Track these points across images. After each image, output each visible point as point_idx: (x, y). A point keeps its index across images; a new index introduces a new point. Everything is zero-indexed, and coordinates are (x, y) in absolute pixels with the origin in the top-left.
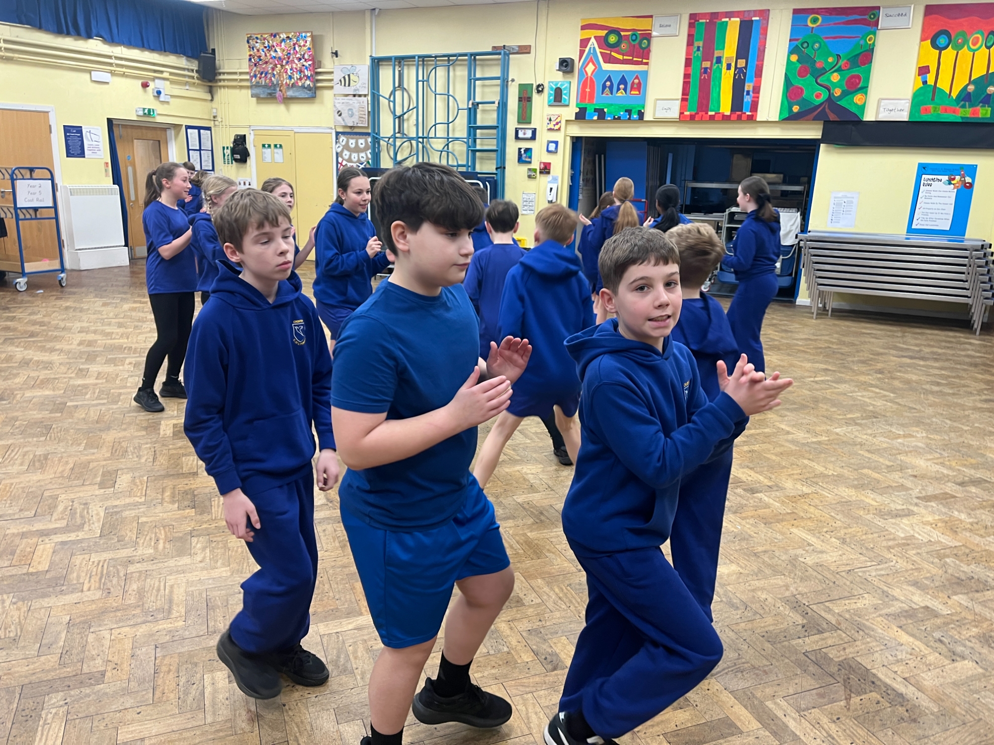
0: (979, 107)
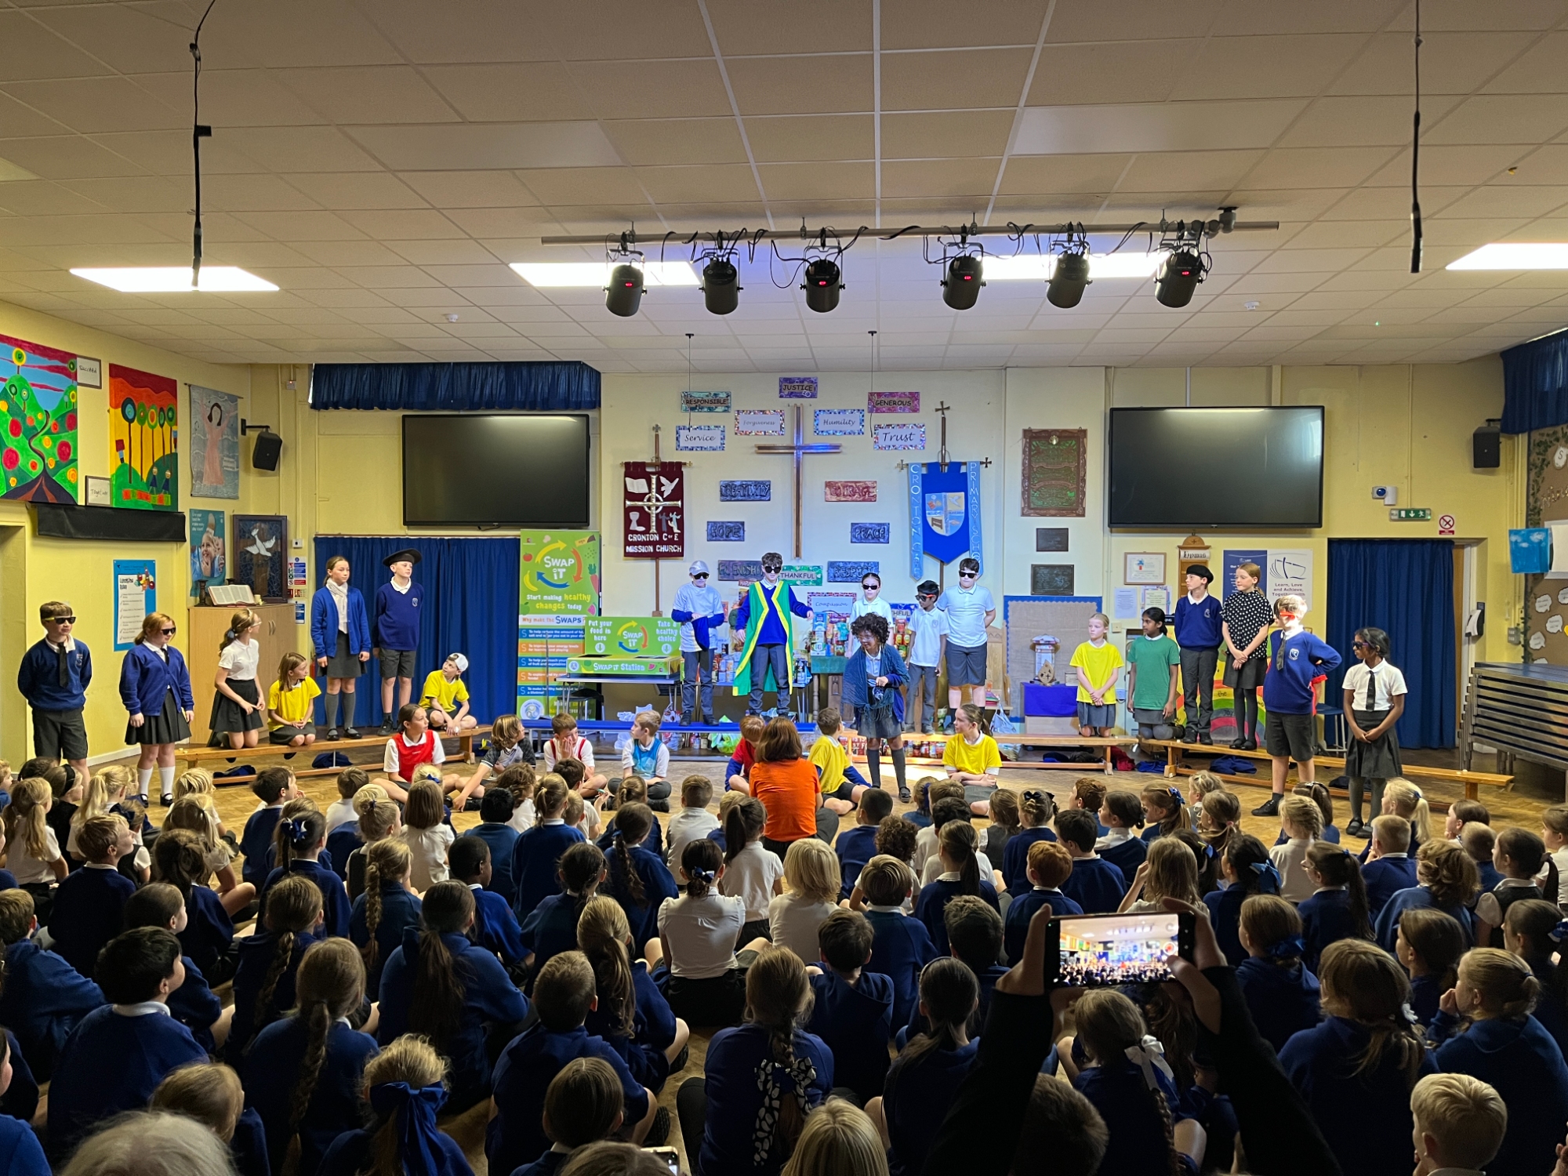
0: (161, 494)
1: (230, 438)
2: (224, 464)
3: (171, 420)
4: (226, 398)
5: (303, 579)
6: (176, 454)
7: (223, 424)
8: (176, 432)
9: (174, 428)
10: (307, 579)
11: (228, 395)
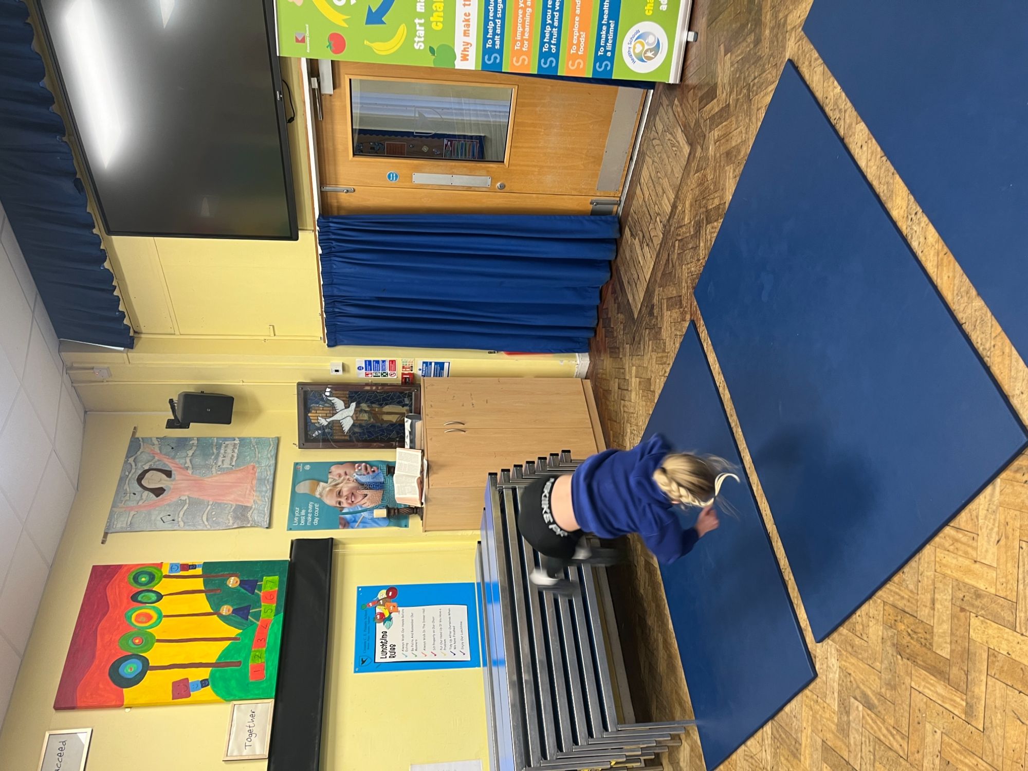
0: (261, 594)
1: (190, 453)
2: (226, 465)
3: (152, 578)
4: (131, 460)
5: (387, 364)
6: (206, 566)
7: (170, 466)
8: (172, 567)
9: (166, 571)
10: (388, 359)
11: (128, 457)
